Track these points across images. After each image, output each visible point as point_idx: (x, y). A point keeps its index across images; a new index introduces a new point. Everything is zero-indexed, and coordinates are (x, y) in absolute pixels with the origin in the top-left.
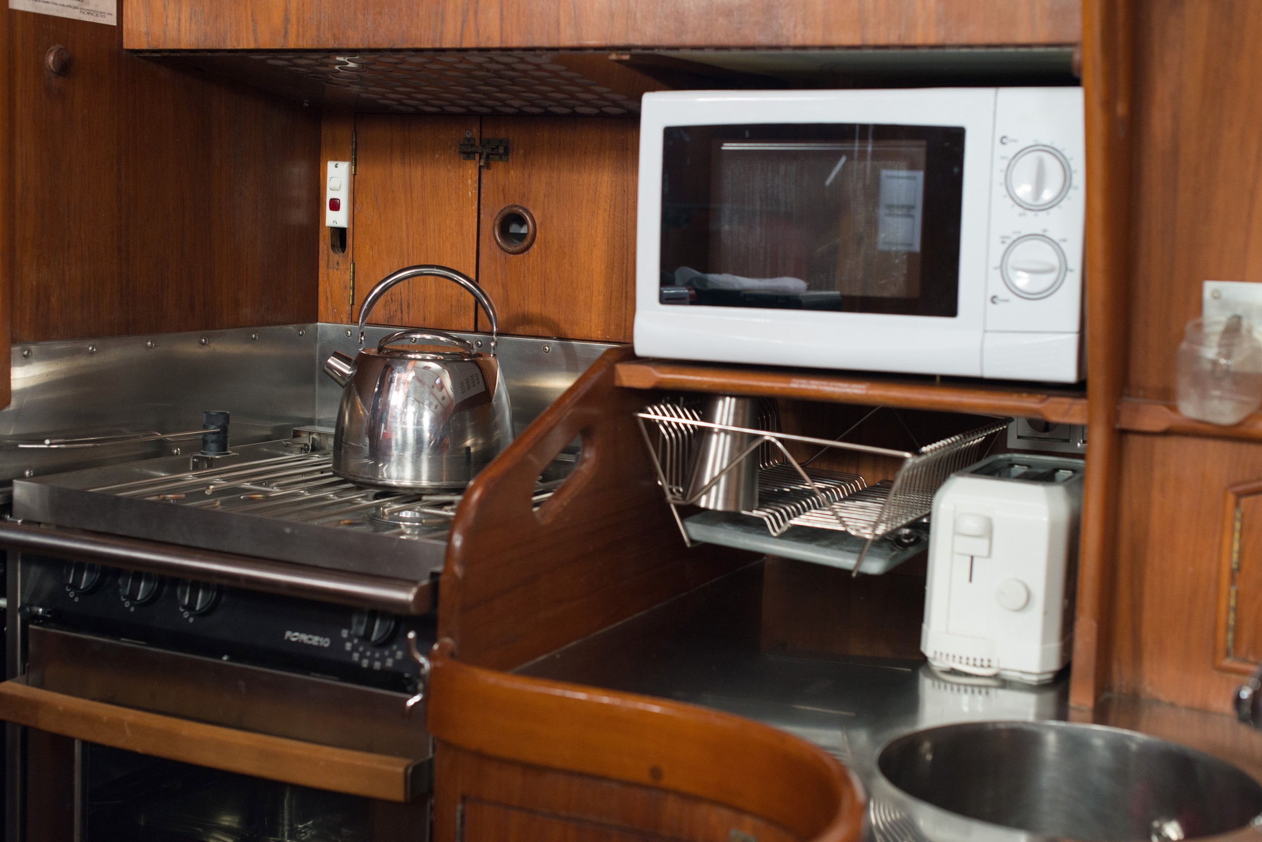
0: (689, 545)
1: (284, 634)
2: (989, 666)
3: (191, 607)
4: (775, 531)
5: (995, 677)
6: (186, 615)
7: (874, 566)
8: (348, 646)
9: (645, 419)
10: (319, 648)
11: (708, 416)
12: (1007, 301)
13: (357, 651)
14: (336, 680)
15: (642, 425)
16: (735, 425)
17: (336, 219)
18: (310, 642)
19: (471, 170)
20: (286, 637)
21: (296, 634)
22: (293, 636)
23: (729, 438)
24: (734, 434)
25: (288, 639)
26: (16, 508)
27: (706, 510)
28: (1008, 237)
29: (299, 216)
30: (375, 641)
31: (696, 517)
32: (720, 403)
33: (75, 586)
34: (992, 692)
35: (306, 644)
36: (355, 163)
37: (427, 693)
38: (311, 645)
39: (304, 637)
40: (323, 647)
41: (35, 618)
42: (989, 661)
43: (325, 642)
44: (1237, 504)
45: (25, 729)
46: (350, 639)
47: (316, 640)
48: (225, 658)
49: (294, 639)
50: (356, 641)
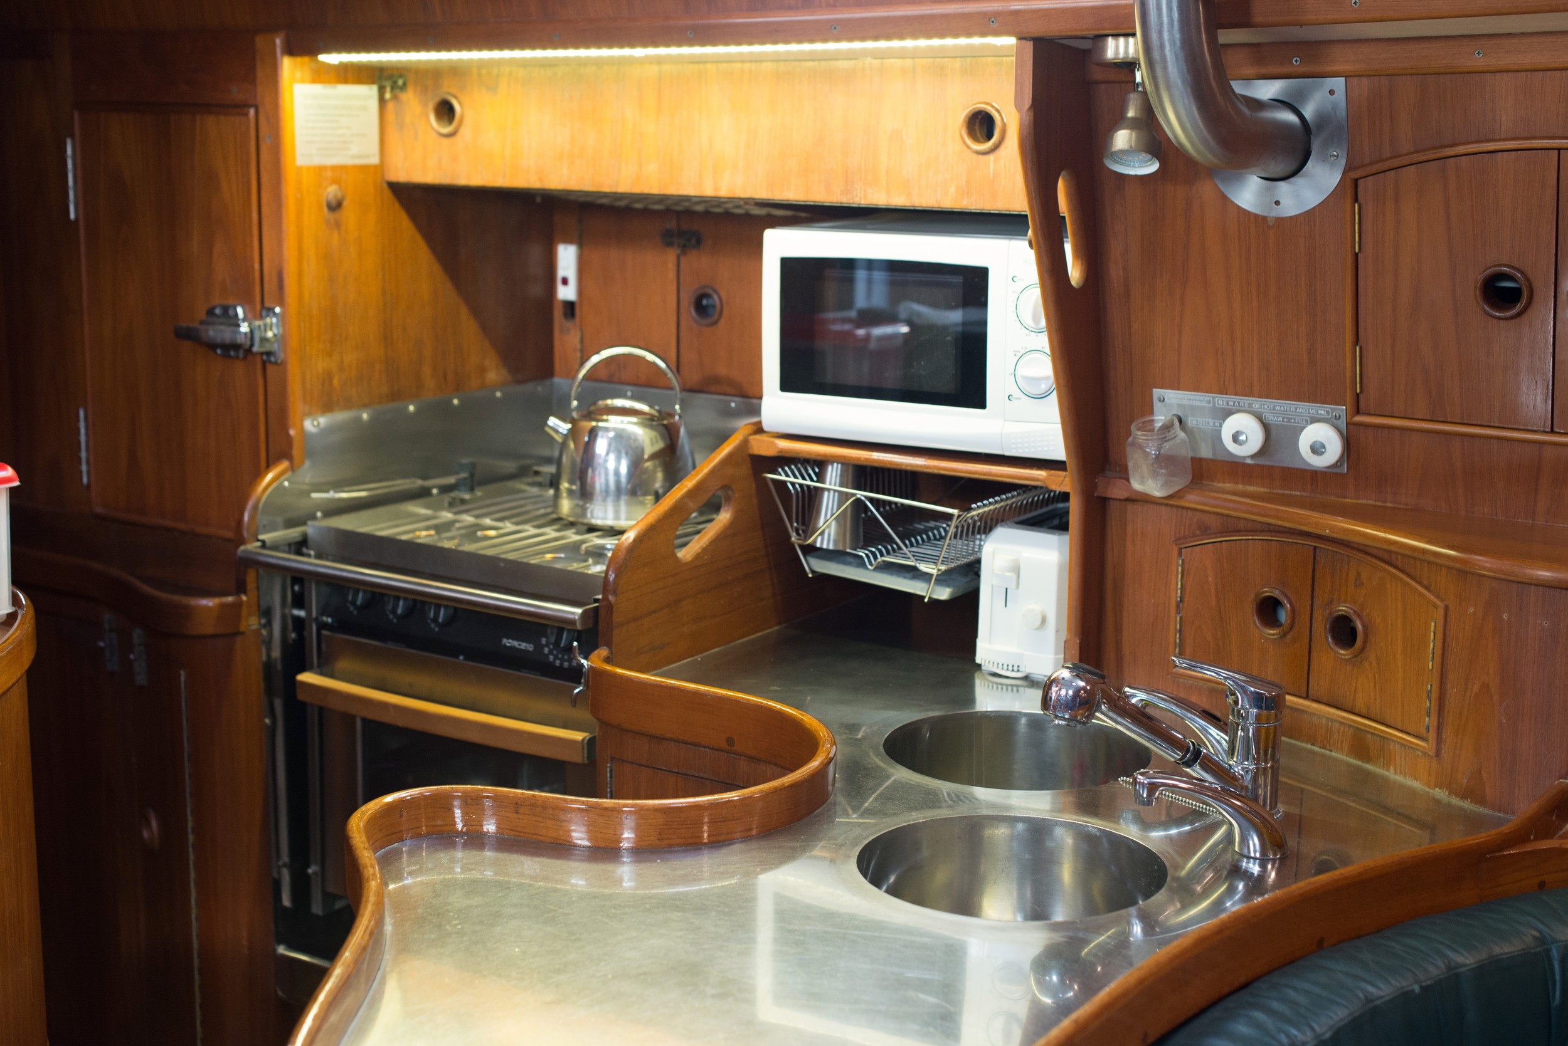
0: (810, 575)
1: (501, 641)
2: (1018, 671)
3: (435, 620)
4: (871, 564)
5: (1026, 678)
6: (433, 625)
7: (943, 594)
8: (546, 650)
9: (773, 480)
10: (526, 651)
11: (821, 477)
12: (1019, 399)
13: (552, 654)
14: (538, 675)
15: (771, 484)
16: (841, 485)
17: (566, 293)
18: (519, 647)
19: (671, 255)
20: (503, 643)
21: (510, 641)
22: (508, 642)
23: (837, 494)
24: (840, 492)
25: (505, 645)
26: (310, 543)
27: (821, 549)
28: (1019, 352)
29: (536, 290)
30: (564, 647)
31: (816, 553)
32: (830, 468)
33: (353, 603)
34: (1021, 690)
35: (517, 649)
36: (581, 246)
37: (587, 685)
38: (521, 649)
39: (515, 643)
40: (529, 651)
41: (325, 626)
42: (1018, 666)
43: (530, 647)
44: (1180, 554)
45: (321, 709)
46: (547, 645)
47: (523, 646)
48: (461, 658)
49: (508, 645)
50: (551, 647)
